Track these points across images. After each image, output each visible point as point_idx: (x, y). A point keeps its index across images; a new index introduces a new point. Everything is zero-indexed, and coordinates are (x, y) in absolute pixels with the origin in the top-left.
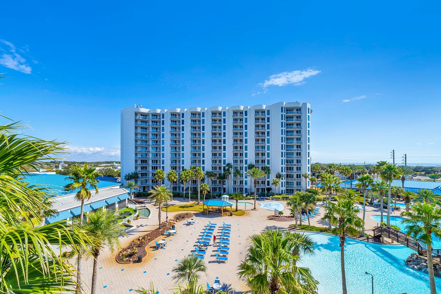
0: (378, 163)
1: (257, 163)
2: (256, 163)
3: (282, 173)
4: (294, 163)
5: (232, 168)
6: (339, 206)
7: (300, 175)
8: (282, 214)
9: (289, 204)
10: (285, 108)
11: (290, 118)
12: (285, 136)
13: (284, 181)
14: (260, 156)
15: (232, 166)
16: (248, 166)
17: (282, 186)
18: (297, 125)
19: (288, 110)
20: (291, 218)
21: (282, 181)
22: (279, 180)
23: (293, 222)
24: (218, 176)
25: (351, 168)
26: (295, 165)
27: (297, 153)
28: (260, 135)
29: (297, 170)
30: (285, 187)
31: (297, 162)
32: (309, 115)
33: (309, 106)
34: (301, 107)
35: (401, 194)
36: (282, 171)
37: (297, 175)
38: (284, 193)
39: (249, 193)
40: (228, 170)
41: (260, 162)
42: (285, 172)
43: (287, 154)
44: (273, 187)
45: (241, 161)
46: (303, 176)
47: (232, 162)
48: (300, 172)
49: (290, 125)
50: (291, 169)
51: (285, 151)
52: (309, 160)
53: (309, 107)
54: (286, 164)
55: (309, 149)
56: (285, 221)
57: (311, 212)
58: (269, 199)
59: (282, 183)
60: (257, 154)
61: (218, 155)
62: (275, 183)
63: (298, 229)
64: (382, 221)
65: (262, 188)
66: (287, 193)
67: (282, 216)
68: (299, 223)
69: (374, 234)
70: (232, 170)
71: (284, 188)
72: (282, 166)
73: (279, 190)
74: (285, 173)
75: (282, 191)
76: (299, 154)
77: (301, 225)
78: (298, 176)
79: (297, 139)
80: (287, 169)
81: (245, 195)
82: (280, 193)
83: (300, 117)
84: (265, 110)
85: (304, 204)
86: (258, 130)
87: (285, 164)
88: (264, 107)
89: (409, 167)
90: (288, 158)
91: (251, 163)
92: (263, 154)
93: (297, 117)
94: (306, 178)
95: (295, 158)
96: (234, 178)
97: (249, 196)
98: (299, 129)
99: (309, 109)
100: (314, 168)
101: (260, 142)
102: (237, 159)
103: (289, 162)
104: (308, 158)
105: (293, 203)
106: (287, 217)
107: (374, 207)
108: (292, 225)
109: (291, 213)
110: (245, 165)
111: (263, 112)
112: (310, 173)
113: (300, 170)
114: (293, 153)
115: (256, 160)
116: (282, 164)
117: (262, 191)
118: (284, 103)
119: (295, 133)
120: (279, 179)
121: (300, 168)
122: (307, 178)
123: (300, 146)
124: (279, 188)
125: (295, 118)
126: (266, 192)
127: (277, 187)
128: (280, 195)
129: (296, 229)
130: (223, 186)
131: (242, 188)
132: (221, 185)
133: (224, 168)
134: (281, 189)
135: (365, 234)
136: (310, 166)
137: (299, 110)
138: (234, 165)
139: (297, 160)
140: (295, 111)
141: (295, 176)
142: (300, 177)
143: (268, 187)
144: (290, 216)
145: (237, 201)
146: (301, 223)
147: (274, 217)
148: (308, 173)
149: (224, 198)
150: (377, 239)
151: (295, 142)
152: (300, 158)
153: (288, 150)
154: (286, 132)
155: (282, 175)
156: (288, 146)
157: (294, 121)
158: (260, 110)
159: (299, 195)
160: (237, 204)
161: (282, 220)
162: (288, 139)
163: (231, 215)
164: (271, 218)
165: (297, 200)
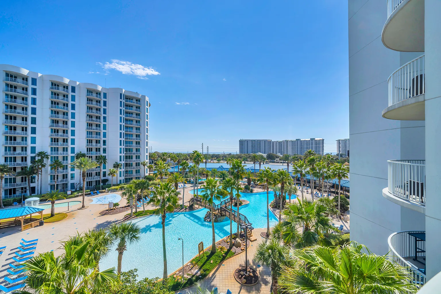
0: (193, 151)
1: (90, 151)
2: (87, 151)
3: (121, 162)
4: (133, 152)
5: (48, 158)
6: (161, 189)
8: (118, 206)
9: (124, 194)
10: (124, 95)
11: (129, 106)
12: (124, 124)
13: (123, 170)
14: (94, 143)
15: (47, 156)
16: (76, 155)
17: (120, 176)
18: (137, 114)
19: (127, 98)
20: (128, 208)
21: (120, 170)
22: (117, 170)
23: (129, 212)
24: (19, 170)
25: (178, 156)
26: (134, 154)
27: (137, 142)
28: (94, 119)
29: (136, 158)
30: (123, 176)
31: (137, 151)
32: (148, 107)
33: (147, 99)
34: (140, 99)
35: (204, 173)
36: (120, 160)
37: (136, 163)
38: (122, 182)
39: (76, 189)
40: (41, 161)
41: (94, 150)
42: (123, 161)
43: (126, 142)
44: (110, 177)
45: (65, 150)
46: (141, 164)
47: (48, 150)
48: (139, 161)
49: (129, 113)
50: (130, 157)
51: (124, 139)
52: (147, 149)
54: (125, 152)
55: (147, 139)
56: (120, 212)
57: (147, 197)
58: (105, 192)
59: (120, 172)
60: (90, 142)
61: (19, 140)
62: (112, 173)
63: (133, 217)
64: (194, 194)
65: (96, 181)
66: (126, 182)
67: (118, 208)
68: (134, 210)
69: (190, 204)
70: (48, 162)
71: (123, 178)
72: (121, 155)
73: (117, 180)
74: (124, 162)
75: (120, 181)
76: (138, 143)
77: (136, 212)
78: (138, 164)
79: (137, 129)
80: (126, 157)
81: (69, 192)
82: (118, 183)
83: (139, 108)
84: (101, 91)
85: (139, 191)
86: (91, 112)
87: (123, 153)
88: (100, 88)
89: (210, 155)
90: (127, 147)
91: (81, 152)
92: (97, 142)
93: (137, 107)
94: (144, 165)
95: (134, 146)
96: (51, 172)
97: (76, 193)
99: (147, 102)
100: (152, 156)
101: (94, 127)
102: (58, 146)
103: (128, 151)
104: (146, 147)
105: (128, 192)
106: (123, 207)
107: (191, 184)
108: (128, 214)
109: (127, 203)
110: (70, 154)
111: (98, 93)
112: (148, 161)
113: (139, 158)
114: (132, 142)
115: (87, 148)
116: (121, 153)
117: (96, 184)
118: (124, 90)
119: (134, 123)
120: (117, 168)
121: (139, 156)
122: (146, 166)
123: (139, 135)
124: (117, 178)
125: (134, 108)
126: (101, 184)
127: (115, 177)
128: (118, 185)
129: (132, 217)
130: (29, 185)
131: (67, 184)
132: (25, 184)
133: (33, 158)
134: (119, 178)
135: (185, 206)
136: (148, 154)
137: (138, 100)
138: (52, 154)
139: (137, 149)
140: (134, 101)
141: (134, 165)
142: (139, 165)
143: (104, 178)
144: (126, 205)
145: (53, 203)
146: (136, 210)
147: (108, 211)
148: (147, 161)
149: (30, 202)
150: (191, 208)
151: (134, 132)
152: (139, 147)
153: (127, 139)
154: (125, 120)
155: (121, 164)
156: (126, 135)
157: (134, 110)
158: (94, 90)
159: (134, 182)
160: (53, 206)
161: (117, 213)
162: (127, 127)
163: (41, 224)
164: (104, 214)
165: (133, 188)
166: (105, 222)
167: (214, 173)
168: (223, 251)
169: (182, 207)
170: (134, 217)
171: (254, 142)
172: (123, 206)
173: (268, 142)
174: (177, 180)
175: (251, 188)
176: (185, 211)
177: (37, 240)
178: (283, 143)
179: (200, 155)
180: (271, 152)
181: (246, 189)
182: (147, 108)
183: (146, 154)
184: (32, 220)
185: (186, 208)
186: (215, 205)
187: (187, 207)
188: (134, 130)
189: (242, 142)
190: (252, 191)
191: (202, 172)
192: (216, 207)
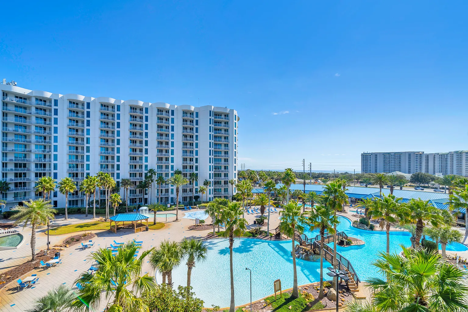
1: (185, 169)
2: (183, 169)
3: (210, 180)
4: (222, 170)
5: (155, 174)
7: (227, 181)
8: (204, 223)
10: (213, 112)
11: (218, 123)
12: (213, 141)
13: (212, 188)
14: (188, 161)
15: (155, 172)
16: (175, 172)
17: (210, 194)
18: (225, 130)
19: (217, 115)
20: (212, 226)
21: (210, 188)
22: (207, 188)
23: (212, 230)
24: (138, 184)
25: (269, 175)
26: (222, 171)
27: (225, 159)
28: (188, 138)
29: (225, 176)
30: (212, 194)
31: (225, 169)
33: (235, 113)
34: (228, 113)
36: (210, 178)
37: (225, 181)
39: (175, 203)
40: (151, 176)
41: (188, 167)
42: (213, 178)
43: (215, 160)
44: (200, 194)
45: (167, 167)
46: (230, 182)
47: (155, 168)
48: (227, 179)
49: (218, 130)
50: (219, 175)
51: (213, 157)
53: (237, 115)
54: (214, 170)
55: (235, 156)
56: (205, 229)
58: (195, 208)
59: (210, 190)
60: (185, 160)
61: (138, 159)
62: (202, 191)
65: (190, 197)
67: (204, 225)
68: (217, 229)
69: (276, 233)
70: (155, 178)
71: (212, 196)
72: (210, 172)
73: (207, 198)
74: (213, 180)
75: (210, 198)
76: (226, 160)
77: (219, 232)
78: (226, 183)
79: (225, 145)
80: (215, 175)
81: (169, 205)
82: (208, 200)
83: (228, 123)
84: (193, 111)
86: (186, 132)
87: (213, 171)
88: (193, 108)
90: (216, 164)
91: (178, 169)
92: (191, 160)
93: (225, 123)
94: (232, 184)
95: (223, 164)
96: (158, 187)
97: (173, 207)
98: (227, 135)
99: (235, 116)
101: (188, 146)
102: (162, 164)
103: (217, 168)
104: (234, 165)
108: (211, 233)
110: (171, 172)
111: (192, 113)
112: (236, 179)
113: (227, 176)
114: (221, 159)
115: (183, 166)
116: (210, 170)
117: (190, 200)
118: (213, 107)
119: (223, 139)
120: (207, 186)
121: (227, 174)
122: (234, 184)
123: (227, 152)
124: (207, 195)
125: (223, 124)
126: (194, 200)
127: (205, 195)
128: (207, 202)
129: (214, 236)
130: (144, 196)
131: (168, 198)
132: (142, 195)
133: (146, 174)
134: (209, 196)
135: (270, 233)
136: (236, 172)
137: (226, 115)
138: (158, 171)
139: (225, 167)
140: (223, 116)
141: (223, 183)
142: (227, 184)
143: (197, 195)
144: (211, 224)
145: (155, 213)
146: (219, 229)
147: (195, 227)
148: (234, 179)
149: (142, 210)
150: (278, 236)
151: (223, 148)
152: (228, 164)
153: (216, 156)
154: (214, 137)
155: (210, 182)
156: (215, 152)
157: (222, 126)
158: (188, 111)
159: (217, 201)
160: (155, 216)
161: (202, 229)
162: (216, 144)
163: (147, 229)
164: (192, 228)
165: (215, 207)
166: (191, 237)
167: (313, 197)
168: (308, 299)
169: (267, 234)
170: (216, 236)
171: (388, 156)
172: (209, 224)
173: (417, 155)
174: (263, 203)
175: (371, 223)
176: (270, 239)
177: (142, 242)
178: (449, 155)
179: (290, 174)
180: (423, 171)
181: (363, 224)
182: (235, 123)
183: (234, 172)
184: (141, 225)
185: (271, 237)
186: (307, 239)
187: (273, 235)
188: (223, 147)
189: (365, 157)
190: (372, 228)
191: (298, 195)
192: (309, 241)
